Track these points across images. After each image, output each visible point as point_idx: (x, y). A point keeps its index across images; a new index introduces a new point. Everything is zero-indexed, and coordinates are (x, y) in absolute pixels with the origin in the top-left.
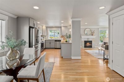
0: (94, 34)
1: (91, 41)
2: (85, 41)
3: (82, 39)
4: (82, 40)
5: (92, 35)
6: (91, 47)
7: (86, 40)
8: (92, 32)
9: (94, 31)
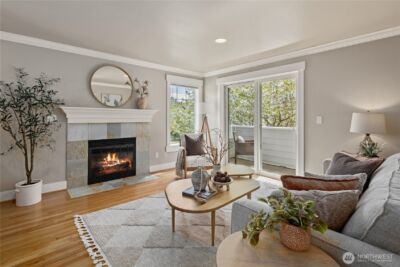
3: (71, 130)
5: (138, 105)
8: (138, 91)
9: (146, 83)
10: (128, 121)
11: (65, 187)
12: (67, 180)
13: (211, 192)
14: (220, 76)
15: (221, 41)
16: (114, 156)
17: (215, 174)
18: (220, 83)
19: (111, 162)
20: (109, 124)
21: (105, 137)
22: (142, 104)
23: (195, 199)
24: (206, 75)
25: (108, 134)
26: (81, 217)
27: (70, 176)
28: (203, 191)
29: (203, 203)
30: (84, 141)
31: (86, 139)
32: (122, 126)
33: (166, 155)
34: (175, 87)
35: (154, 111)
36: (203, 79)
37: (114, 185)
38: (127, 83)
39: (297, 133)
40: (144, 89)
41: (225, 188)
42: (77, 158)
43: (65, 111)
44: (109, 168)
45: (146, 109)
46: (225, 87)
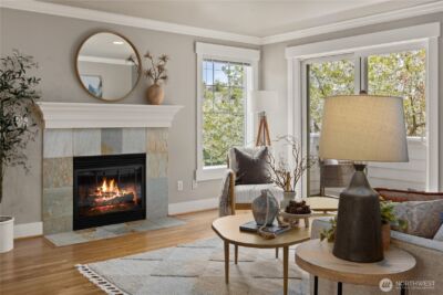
0: (164, 91)
1: (141, 158)
2: (79, 162)
3: (49, 139)
4: (48, 154)
5: (149, 97)
6: (133, 212)
7: (96, 151)
8: (149, 74)
9: (164, 59)
10: (134, 125)
11: (40, 232)
12: (42, 220)
13: (282, 227)
14: (292, 44)
16: (112, 183)
17: (288, 204)
18: (293, 56)
19: (108, 194)
20: (103, 129)
21: (98, 153)
22: (157, 95)
23: (260, 235)
25: (103, 146)
26: (86, 266)
27: (48, 215)
28: (270, 225)
29: (272, 238)
30: (67, 158)
31: (71, 154)
32: (125, 134)
33: (196, 185)
34: (210, 64)
35: (177, 108)
36: (261, 49)
37: (115, 232)
38: (130, 59)
39: (427, 145)
40: (161, 68)
41: (302, 223)
42: (57, 185)
43: (42, 109)
44: (105, 203)
45: (163, 104)
46: (301, 62)
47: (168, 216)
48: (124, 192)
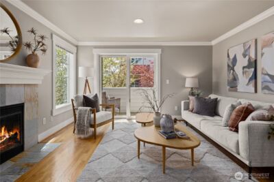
1: (21, 107)
8: (29, 45)
9: (42, 37)
14: (96, 47)
15: (139, 21)
18: (96, 53)
24: (80, 44)
46: (99, 56)
47: (38, 143)
48: (11, 133)
